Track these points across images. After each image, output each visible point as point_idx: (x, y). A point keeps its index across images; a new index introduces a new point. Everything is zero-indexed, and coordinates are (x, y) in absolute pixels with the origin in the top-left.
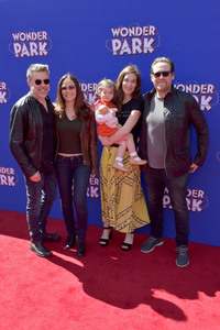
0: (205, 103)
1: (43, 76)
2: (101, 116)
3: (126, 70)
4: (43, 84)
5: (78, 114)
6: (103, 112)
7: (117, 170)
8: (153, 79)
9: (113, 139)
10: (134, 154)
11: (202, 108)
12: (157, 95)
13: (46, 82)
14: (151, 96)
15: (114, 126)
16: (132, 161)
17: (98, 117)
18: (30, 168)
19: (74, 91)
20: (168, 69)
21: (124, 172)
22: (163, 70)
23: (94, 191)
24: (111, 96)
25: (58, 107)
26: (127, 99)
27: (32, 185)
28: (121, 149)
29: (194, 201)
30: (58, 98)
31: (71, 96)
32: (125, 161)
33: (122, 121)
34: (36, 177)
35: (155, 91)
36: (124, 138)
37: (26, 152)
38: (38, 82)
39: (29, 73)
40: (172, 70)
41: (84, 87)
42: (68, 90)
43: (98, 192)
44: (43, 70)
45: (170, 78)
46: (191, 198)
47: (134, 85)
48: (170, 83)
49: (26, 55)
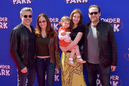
0: (116, 28)
1: (28, 14)
2: (62, 36)
3: (75, 11)
4: (28, 18)
5: (48, 35)
7: (70, 66)
8: (90, 16)
9: (68, 48)
10: (79, 57)
11: (115, 31)
12: (92, 24)
13: (30, 16)
14: (89, 24)
15: (69, 41)
16: (78, 61)
18: (21, 64)
19: (46, 23)
20: (97, 11)
21: (74, 67)
22: (94, 11)
24: (68, 26)
25: (37, 32)
26: (75, 26)
28: (72, 54)
29: (114, 82)
30: (37, 26)
31: (44, 26)
32: (75, 60)
33: (73, 38)
34: (25, 70)
35: (91, 22)
36: (74, 47)
37: (20, 56)
38: (26, 16)
39: (21, 12)
40: (99, 11)
41: (51, 20)
44: (29, 10)
45: (98, 15)
46: (112, 80)
47: (79, 19)
48: (98, 17)
49: (19, 3)
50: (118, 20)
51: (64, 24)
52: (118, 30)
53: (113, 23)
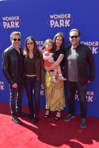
0: (94, 51)
1: (17, 37)
2: (46, 57)
3: (58, 35)
4: (17, 41)
5: (34, 56)
6: (46, 55)
7: (53, 83)
8: (70, 39)
9: (51, 68)
10: (61, 75)
11: (93, 53)
12: (72, 47)
13: (19, 40)
14: (70, 47)
15: (52, 62)
16: (59, 79)
17: (44, 57)
18: (12, 81)
19: (33, 45)
20: (77, 35)
21: (56, 84)
22: (75, 35)
23: (42, 92)
24: (51, 47)
25: (25, 53)
26: (58, 49)
27: (13, 89)
28: (55, 73)
29: (89, 97)
30: (25, 48)
31: (31, 47)
32: (57, 78)
33: (55, 59)
34: (15, 85)
35: (71, 45)
36: (56, 67)
37: (10, 74)
38: (15, 40)
39: (11, 36)
40: (79, 35)
42: (30, 45)
43: (44, 93)
44: (18, 34)
45: (78, 39)
46: (88, 95)
47: (61, 42)
48: (78, 41)
49: (9, 28)
50: (97, 44)
51: (47, 46)
52: (96, 53)
53: (92, 47)
